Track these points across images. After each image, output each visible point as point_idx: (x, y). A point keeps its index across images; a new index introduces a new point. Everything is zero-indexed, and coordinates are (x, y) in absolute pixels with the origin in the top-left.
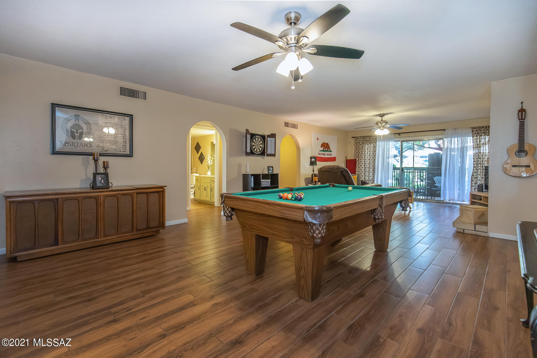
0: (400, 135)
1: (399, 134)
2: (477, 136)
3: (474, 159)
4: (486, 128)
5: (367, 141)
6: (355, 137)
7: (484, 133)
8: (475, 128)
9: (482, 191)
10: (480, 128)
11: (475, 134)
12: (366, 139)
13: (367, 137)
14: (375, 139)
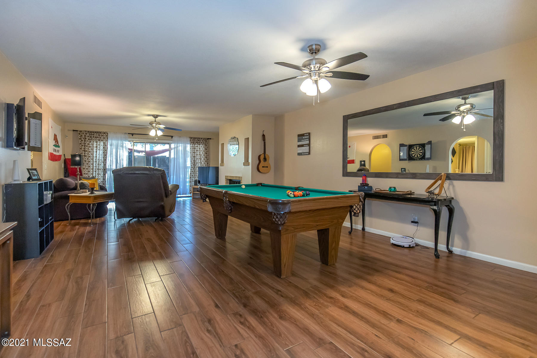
0: (133, 136)
1: (133, 134)
2: (193, 144)
3: (191, 161)
4: (198, 139)
5: (96, 137)
6: (77, 131)
7: (197, 142)
8: (191, 138)
9: (197, 185)
10: (195, 138)
11: (192, 142)
12: (94, 135)
13: (96, 132)
14: (106, 136)
